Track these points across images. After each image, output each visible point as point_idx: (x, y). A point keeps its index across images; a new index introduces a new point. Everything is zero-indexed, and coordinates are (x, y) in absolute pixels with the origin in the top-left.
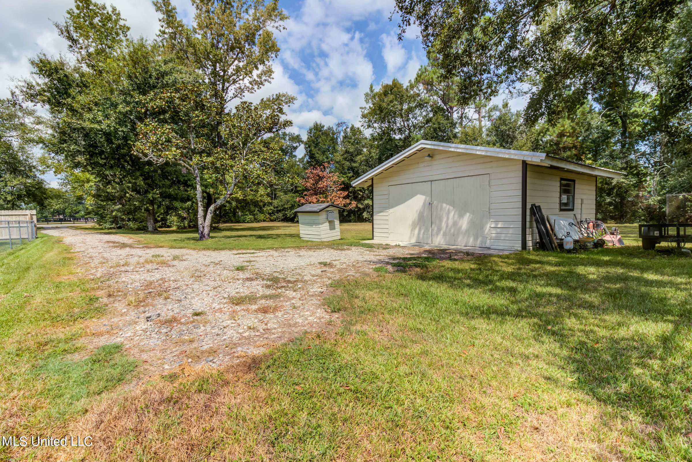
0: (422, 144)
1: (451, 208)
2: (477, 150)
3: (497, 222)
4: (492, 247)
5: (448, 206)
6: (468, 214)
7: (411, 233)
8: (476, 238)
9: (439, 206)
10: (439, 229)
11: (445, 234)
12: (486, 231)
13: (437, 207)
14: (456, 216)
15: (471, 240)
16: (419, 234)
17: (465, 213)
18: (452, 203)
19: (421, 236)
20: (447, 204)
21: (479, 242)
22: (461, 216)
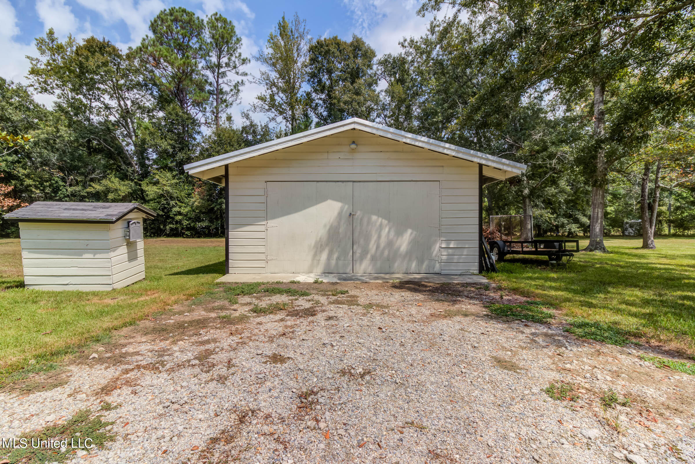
0: (354, 123)
1: (385, 222)
2: (444, 148)
3: (448, 241)
4: (443, 272)
5: (380, 219)
6: (409, 231)
7: (313, 259)
8: (421, 262)
9: (365, 220)
10: (365, 252)
11: (374, 259)
12: (435, 253)
13: (361, 220)
14: (392, 234)
15: (414, 265)
16: (329, 258)
17: (406, 230)
18: (387, 215)
19: (333, 262)
20: (379, 216)
21: (424, 266)
22: (399, 233)
